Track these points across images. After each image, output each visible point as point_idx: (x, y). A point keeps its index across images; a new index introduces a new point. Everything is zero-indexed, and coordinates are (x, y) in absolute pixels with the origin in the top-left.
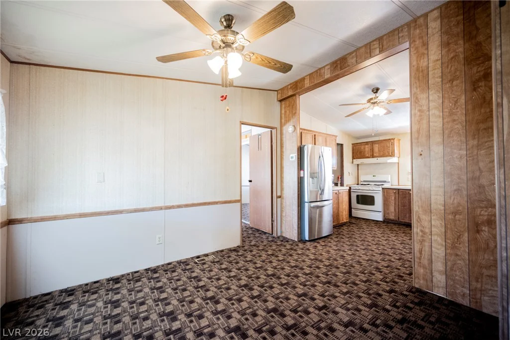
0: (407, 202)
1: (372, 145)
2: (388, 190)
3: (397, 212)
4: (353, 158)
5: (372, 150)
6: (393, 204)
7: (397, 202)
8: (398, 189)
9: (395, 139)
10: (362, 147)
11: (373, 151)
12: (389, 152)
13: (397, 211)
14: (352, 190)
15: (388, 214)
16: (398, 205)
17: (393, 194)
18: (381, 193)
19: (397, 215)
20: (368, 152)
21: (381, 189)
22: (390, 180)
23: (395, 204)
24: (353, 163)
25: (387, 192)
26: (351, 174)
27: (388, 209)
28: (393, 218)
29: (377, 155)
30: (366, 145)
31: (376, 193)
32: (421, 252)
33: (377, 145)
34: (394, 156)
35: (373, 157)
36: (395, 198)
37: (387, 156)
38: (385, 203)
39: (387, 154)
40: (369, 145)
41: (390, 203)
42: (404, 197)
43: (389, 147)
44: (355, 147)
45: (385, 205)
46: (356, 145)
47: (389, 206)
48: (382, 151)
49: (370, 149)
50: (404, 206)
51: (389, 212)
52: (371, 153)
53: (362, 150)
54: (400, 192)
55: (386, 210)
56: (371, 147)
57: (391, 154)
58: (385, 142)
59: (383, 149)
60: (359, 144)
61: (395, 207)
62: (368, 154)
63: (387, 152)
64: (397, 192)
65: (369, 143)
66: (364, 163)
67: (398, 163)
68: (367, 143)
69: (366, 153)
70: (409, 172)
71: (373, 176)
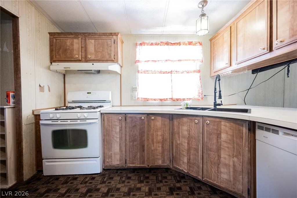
1: (85, 40)
2: (110, 116)
3: (124, 152)
4: (52, 60)
5: (85, 49)
6: (118, 140)
7: (124, 136)
8: (125, 114)
9: (118, 33)
11: (86, 51)
12: (110, 55)
13: (124, 149)
14: (41, 122)
15: (110, 157)
16: (126, 140)
17: (117, 123)
18: (98, 122)
19: (124, 156)
20: (79, 51)
21: (98, 115)
22: (110, 99)
23: (121, 139)
27: (110, 149)
28: (118, 163)
29: (93, 57)
30: (75, 38)
33: (93, 41)
34: (117, 62)
35: (87, 60)
36: (121, 130)
37: (107, 61)
38: (106, 139)
39: (107, 57)
40: (80, 38)
41: (114, 139)
42: (134, 126)
43: (111, 47)
44: (55, 41)
45: (106, 143)
46: (56, 36)
47: (112, 144)
48: (99, 51)
49: (82, 47)
50: (133, 141)
51: (111, 154)
52: (84, 54)
53: (68, 47)
54: (128, 118)
55: (106, 151)
56: (82, 43)
57: (113, 59)
58: (104, 37)
59: (101, 48)
60: (62, 36)
61: (120, 144)
62: (78, 55)
63: (107, 54)
64: (124, 119)
65: (79, 36)
66: (71, 69)
67: (121, 75)
68: (76, 36)
69: (75, 52)
70: (132, 88)
71: (88, 93)
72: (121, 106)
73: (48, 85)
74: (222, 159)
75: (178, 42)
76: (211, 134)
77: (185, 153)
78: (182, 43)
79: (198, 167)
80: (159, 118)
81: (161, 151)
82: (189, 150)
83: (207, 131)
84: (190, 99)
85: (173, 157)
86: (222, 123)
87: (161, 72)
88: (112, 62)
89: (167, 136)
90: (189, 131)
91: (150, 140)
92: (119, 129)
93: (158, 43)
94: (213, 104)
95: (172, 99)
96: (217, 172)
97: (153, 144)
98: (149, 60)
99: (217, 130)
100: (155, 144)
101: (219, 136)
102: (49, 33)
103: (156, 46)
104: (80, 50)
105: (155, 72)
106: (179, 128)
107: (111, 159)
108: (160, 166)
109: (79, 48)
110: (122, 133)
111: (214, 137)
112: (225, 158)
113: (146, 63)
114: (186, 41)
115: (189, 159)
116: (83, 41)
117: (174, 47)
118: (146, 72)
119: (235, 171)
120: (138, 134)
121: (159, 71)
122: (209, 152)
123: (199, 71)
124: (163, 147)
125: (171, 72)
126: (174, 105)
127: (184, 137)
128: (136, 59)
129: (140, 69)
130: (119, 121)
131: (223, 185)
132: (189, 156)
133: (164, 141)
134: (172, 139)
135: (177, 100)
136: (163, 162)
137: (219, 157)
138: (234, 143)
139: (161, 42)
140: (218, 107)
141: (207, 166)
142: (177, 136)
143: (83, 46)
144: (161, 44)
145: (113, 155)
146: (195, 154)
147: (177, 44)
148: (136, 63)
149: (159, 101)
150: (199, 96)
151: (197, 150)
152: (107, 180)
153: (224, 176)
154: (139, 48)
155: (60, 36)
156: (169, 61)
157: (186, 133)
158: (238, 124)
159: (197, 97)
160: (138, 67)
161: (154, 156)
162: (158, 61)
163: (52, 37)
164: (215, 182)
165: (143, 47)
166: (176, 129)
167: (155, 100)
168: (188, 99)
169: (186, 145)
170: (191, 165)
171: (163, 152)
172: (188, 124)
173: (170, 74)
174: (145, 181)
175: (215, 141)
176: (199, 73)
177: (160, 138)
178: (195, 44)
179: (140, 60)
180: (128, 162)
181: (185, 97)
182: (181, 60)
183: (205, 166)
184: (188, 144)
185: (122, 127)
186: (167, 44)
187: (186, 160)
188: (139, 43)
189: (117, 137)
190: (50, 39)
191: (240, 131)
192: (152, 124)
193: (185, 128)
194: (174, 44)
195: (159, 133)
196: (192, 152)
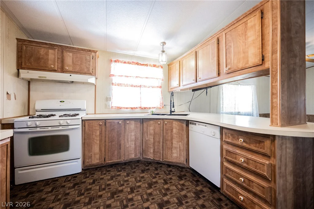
0: (115, 135)
1: (62, 52)
2: (91, 122)
3: (103, 152)
4: (20, 66)
6: (98, 142)
7: (103, 138)
8: (105, 120)
9: (97, 51)
10: (42, 51)
11: (62, 61)
13: (103, 150)
14: (15, 130)
15: (91, 157)
16: (105, 141)
17: (98, 128)
18: (80, 127)
19: (103, 155)
21: (80, 122)
22: (85, 108)
23: (100, 141)
24: (18, 75)
25: (89, 125)
26: (12, 97)
27: (90, 151)
28: (98, 161)
29: (71, 69)
30: (49, 48)
31: (73, 129)
33: (71, 54)
34: (95, 75)
35: (63, 70)
36: (101, 133)
37: (85, 73)
38: (86, 143)
39: (86, 70)
40: (56, 50)
41: (94, 142)
42: (112, 130)
43: (89, 61)
44: (24, 47)
45: (86, 145)
46: (26, 43)
47: (92, 146)
48: (77, 64)
49: (58, 58)
50: (112, 141)
51: (91, 155)
52: (60, 65)
53: (41, 56)
54: (107, 123)
55: (86, 153)
56: (59, 55)
57: (92, 73)
58: (83, 53)
59: (79, 62)
60: (34, 44)
61: (100, 145)
62: (54, 65)
63: (85, 67)
64: (104, 124)
65: (55, 47)
66: (47, 78)
67: (95, 86)
68: (51, 47)
69: (50, 62)
70: (107, 98)
71: (61, 102)
72: (95, 114)
73: (14, 93)
74: (174, 145)
75: (146, 63)
76: (167, 130)
77: (152, 146)
78: (148, 65)
79: (160, 154)
80: (133, 122)
81: (134, 147)
82: (154, 143)
83: (165, 128)
84: (154, 107)
85: (143, 151)
86: (174, 123)
87: (132, 86)
88: (90, 75)
89: (138, 135)
90: (154, 130)
91: (126, 139)
92: (100, 132)
93: (130, 62)
94: (170, 112)
95: (141, 107)
96: (171, 153)
97: (128, 142)
98: (122, 75)
99: (171, 127)
100: (129, 143)
101: (172, 130)
102: (17, 39)
103: (129, 65)
104: (56, 60)
105: (127, 85)
106: (147, 128)
107: (91, 159)
108: (133, 159)
109: (54, 59)
110: (102, 136)
111: (170, 131)
112: (175, 144)
113: (120, 77)
114: (152, 63)
115: (154, 150)
116: (60, 52)
117: (143, 67)
118: (119, 85)
119: (180, 150)
121: (131, 84)
122: (167, 142)
123: (161, 87)
124: (135, 144)
125: (140, 86)
126: (142, 112)
127: (151, 135)
128: (110, 73)
129: (114, 82)
130: (99, 126)
131: (174, 161)
132: (155, 147)
133: (136, 139)
134: (142, 137)
135: (145, 108)
136: (136, 155)
137: (172, 143)
138: (179, 134)
139: (133, 62)
140: (172, 113)
141: (165, 151)
142: (146, 134)
143: (60, 57)
144: (133, 63)
145: (93, 156)
146: (158, 145)
147: (145, 65)
148: (110, 76)
149: (130, 109)
150: (161, 106)
151: (159, 142)
152: (89, 175)
153: (175, 155)
154: (113, 65)
155: (32, 44)
156: (139, 78)
157: (152, 132)
158: (181, 122)
159: (159, 106)
160: (112, 80)
161: (128, 152)
162: (130, 77)
163: (20, 43)
164: (170, 160)
165: (117, 63)
166: (145, 129)
167: (127, 108)
168: (152, 107)
169: (152, 140)
170: (155, 153)
172: (154, 125)
173: (139, 88)
174: (122, 171)
175: (170, 134)
176: (161, 89)
177: (133, 137)
178: (158, 67)
179: (115, 74)
180: (107, 159)
181: (151, 106)
182: (148, 78)
183: (164, 152)
184: (154, 139)
185: (102, 131)
186: (137, 64)
187: (152, 151)
188: (114, 60)
189: (97, 140)
190: (17, 45)
191: (182, 126)
192: (127, 126)
193: (152, 128)
194: (143, 65)
195: (133, 134)
196: (156, 144)
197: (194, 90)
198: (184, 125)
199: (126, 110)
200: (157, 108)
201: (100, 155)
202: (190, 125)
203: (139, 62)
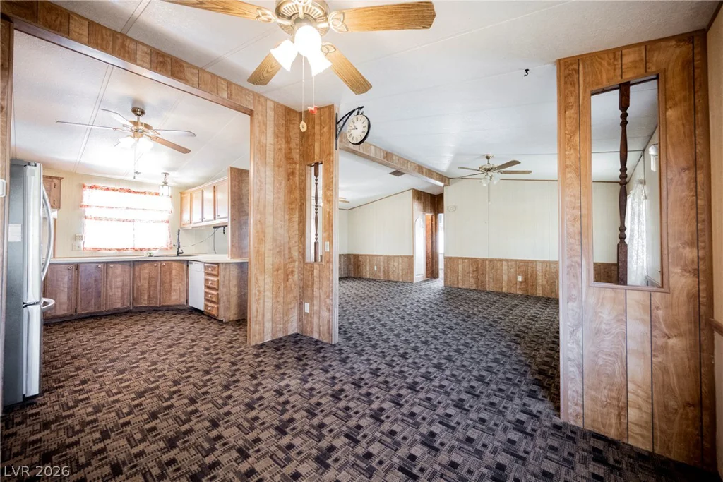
3: (74, 301)
6: (66, 289)
7: (74, 285)
8: (77, 263)
9: (62, 178)
13: (74, 299)
16: (77, 289)
17: (65, 273)
19: (73, 305)
23: (70, 288)
28: (66, 312)
32: (257, 311)
36: (70, 279)
41: (60, 289)
42: (88, 275)
43: (50, 191)
45: (47, 294)
50: (87, 289)
54: (80, 267)
57: (53, 205)
61: (69, 294)
64: (75, 268)
67: (55, 219)
70: (76, 236)
72: (54, 258)
75: (143, 191)
76: (165, 272)
77: (146, 292)
78: (147, 193)
79: (156, 298)
80: (119, 266)
81: (120, 295)
82: (149, 288)
83: (163, 270)
85: (133, 299)
86: (173, 263)
87: (119, 220)
89: (127, 281)
90: (149, 273)
91: (108, 286)
92: (68, 278)
93: (116, 189)
94: (176, 253)
95: (134, 248)
96: (169, 296)
98: (102, 206)
99: (170, 269)
100: (113, 290)
101: (171, 273)
103: (113, 192)
105: (110, 219)
106: (140, 272)
107: (56, 310)
108: (118, 309)
110: (72, 283)
111: (168, 273)
112: (174, 286)
113: (98, 208)
114: (153, 191)
115: (149, 295)
117: (138, 195)
118: (97, 218)
119: (180, 292)
120: (93, 282)
121: (117, 218)
122: (165, 285)
123: (168, 222)
124: (122, 291)
125: (133, 221)
127: (145, 279)
128: (81, 202)
129: (88, 214)
130: (68, 271)
131: (172, 304)
133: (123, 286)
134: (133, 284)
135: (141, 250)
136: (123, 304)
137: (171, 286)
138: (179, 275)
139: (121, 189)
140: (180, 255)
141: (163, 295)
142: (138, 279)
144: (121, 191)
145: (58, 305)
146: (154, 290)
147: (142, 193)
148: (81, 207)
149: (116, 251)
150: (167, 246)
151: (155, 286)
153: (174, 298)
154: (87, 192)
156: (131, 210)
157: (147, 276)
158: (181, 263)
159: (165, 246)
160: (84, 211)
161: (112, 301)
162: (116, 208)
164: (169, 304)
165: (94, 190)
166: (137, 274)
167: (110, 250)
168: (153, 248)
169: (147, 285)
170: (151, 299)
171: (122, 297)
172: (149, 267)
173: (132, 223)
175: (168, 277)
176: (168, 224)
177: (119, 284)
179: (90, 205)
180: (79, 309)
182: (146, 210)
183: (161, 296)
184: (149, 283)
185: (72, 277)
186: (129, 191)
187: (146, 297)
188: (88, 185)
189: (65, 287)
191: (183, 267)
192: (110, 271)
193: (146, 271)
194: (138, 193)
195: (119, 279)
196: (152, 288)
197: (215, 227)
198: (185, 266)
199: (109, 252)
200: (162, 249)
201: (68, 305)
202: (190, 265)
203: (133, 189)
